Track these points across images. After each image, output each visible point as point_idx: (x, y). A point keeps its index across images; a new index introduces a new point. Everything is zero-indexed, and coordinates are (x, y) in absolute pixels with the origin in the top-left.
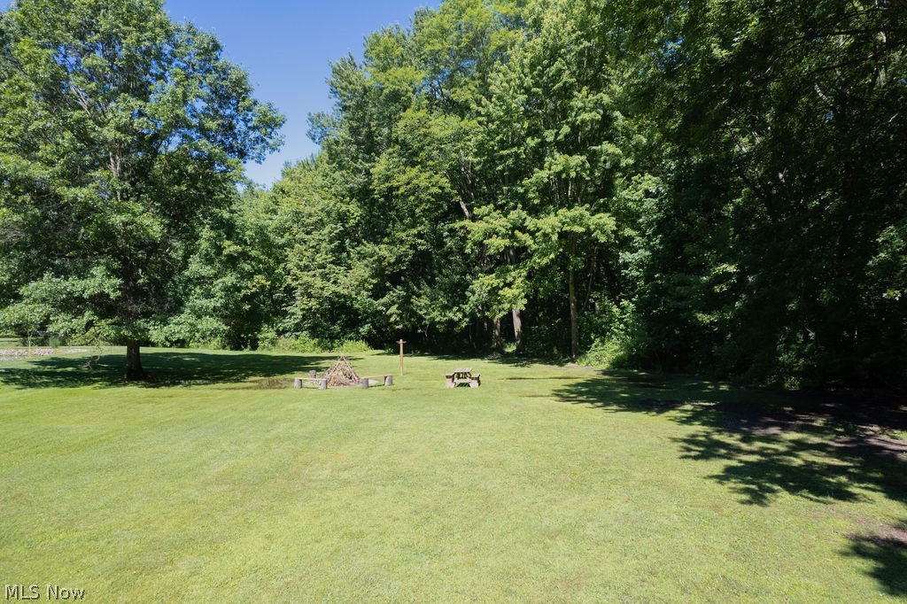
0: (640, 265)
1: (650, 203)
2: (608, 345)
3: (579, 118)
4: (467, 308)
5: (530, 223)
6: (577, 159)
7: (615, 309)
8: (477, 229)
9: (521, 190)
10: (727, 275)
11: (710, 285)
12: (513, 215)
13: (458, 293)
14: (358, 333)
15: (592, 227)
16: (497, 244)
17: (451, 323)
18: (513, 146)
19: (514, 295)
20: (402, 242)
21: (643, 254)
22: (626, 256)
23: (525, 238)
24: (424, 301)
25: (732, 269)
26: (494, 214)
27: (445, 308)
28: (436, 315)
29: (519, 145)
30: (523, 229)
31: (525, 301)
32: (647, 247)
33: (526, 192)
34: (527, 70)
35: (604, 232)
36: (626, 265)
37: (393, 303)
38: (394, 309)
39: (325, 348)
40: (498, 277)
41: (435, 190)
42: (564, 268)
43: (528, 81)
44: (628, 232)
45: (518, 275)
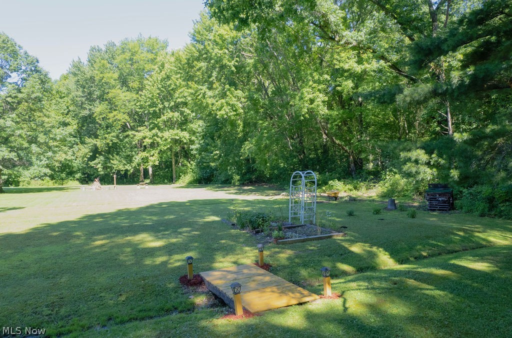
0: (197, 149)
1: (200, 130)
2: (187, 177)
3: (177, 100)
4: (134, 165)
5: (160, 134)
6: (176, 114)
7: (189, 165)
8: (139, 136)
9: (156, 123)
10: (217, 154)
11: (214, 156)
12: (154, 131)
13: (129, 159)
14: (74, 177)
15: (181, 137)
16: (147, 141)
17: (127, 171)
18: (153, 107)
19: (154, 159)
20: (106, 138)
21: (198, 146)
22: (192, 147)
23: (159, 140)
24: (115, 162)
25: (218, 152)
26: (146, 130)
27: (124, 164)
28: (121, 167)
29: (156, 107)
30: (158, 137)
31: (158, 162)
32: (199, 144)
33: (158, 123)
34: (159, 82)
35: (185, 139)
36: (192, 150)
37: (99, 163)
38: (99, 166)
39: (60, 184)
40: (147, 153)
41: (123, 121)
42: (171, 150)
43: (160, 86)
44: (193, 138)
45: (155, 152)
